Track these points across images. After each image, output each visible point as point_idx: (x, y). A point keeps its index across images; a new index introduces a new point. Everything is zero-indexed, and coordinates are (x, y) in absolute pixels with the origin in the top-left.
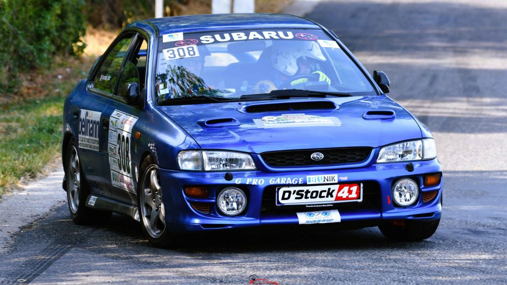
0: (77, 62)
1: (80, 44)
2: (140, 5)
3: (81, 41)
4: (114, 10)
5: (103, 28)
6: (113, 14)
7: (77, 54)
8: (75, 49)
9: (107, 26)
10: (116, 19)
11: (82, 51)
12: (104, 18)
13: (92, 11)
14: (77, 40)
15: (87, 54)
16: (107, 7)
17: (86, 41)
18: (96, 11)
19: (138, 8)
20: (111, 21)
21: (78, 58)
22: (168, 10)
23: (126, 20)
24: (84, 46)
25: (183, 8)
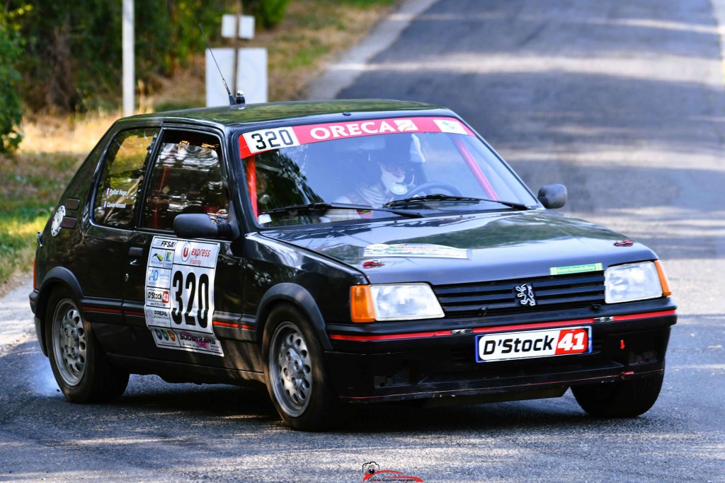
0: (8, 162)
1: (13, 136)
2: (102, 79)
3: (14, 132)
4: (63, 86)
5: (48, 112)
6: (62, 92)
7: (9, 150)
8: (6, 143)
9: (54, 108)
10: (67, 100)
11: (16, 147)
12: (49, 98)
13: (31, 87)
14: (8, 130)
15: (23, 152)
16: (53, 82)
17: (23, 131)
18: (37, 88)
19: (99, 83)
20: (59, 102)
21: (10, 156)
22: (141, 85)
23: (81, 101)
24: (19, 139)
25: (165, 82)
